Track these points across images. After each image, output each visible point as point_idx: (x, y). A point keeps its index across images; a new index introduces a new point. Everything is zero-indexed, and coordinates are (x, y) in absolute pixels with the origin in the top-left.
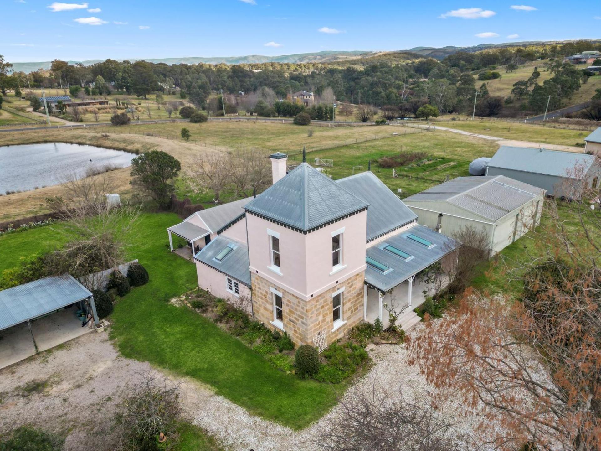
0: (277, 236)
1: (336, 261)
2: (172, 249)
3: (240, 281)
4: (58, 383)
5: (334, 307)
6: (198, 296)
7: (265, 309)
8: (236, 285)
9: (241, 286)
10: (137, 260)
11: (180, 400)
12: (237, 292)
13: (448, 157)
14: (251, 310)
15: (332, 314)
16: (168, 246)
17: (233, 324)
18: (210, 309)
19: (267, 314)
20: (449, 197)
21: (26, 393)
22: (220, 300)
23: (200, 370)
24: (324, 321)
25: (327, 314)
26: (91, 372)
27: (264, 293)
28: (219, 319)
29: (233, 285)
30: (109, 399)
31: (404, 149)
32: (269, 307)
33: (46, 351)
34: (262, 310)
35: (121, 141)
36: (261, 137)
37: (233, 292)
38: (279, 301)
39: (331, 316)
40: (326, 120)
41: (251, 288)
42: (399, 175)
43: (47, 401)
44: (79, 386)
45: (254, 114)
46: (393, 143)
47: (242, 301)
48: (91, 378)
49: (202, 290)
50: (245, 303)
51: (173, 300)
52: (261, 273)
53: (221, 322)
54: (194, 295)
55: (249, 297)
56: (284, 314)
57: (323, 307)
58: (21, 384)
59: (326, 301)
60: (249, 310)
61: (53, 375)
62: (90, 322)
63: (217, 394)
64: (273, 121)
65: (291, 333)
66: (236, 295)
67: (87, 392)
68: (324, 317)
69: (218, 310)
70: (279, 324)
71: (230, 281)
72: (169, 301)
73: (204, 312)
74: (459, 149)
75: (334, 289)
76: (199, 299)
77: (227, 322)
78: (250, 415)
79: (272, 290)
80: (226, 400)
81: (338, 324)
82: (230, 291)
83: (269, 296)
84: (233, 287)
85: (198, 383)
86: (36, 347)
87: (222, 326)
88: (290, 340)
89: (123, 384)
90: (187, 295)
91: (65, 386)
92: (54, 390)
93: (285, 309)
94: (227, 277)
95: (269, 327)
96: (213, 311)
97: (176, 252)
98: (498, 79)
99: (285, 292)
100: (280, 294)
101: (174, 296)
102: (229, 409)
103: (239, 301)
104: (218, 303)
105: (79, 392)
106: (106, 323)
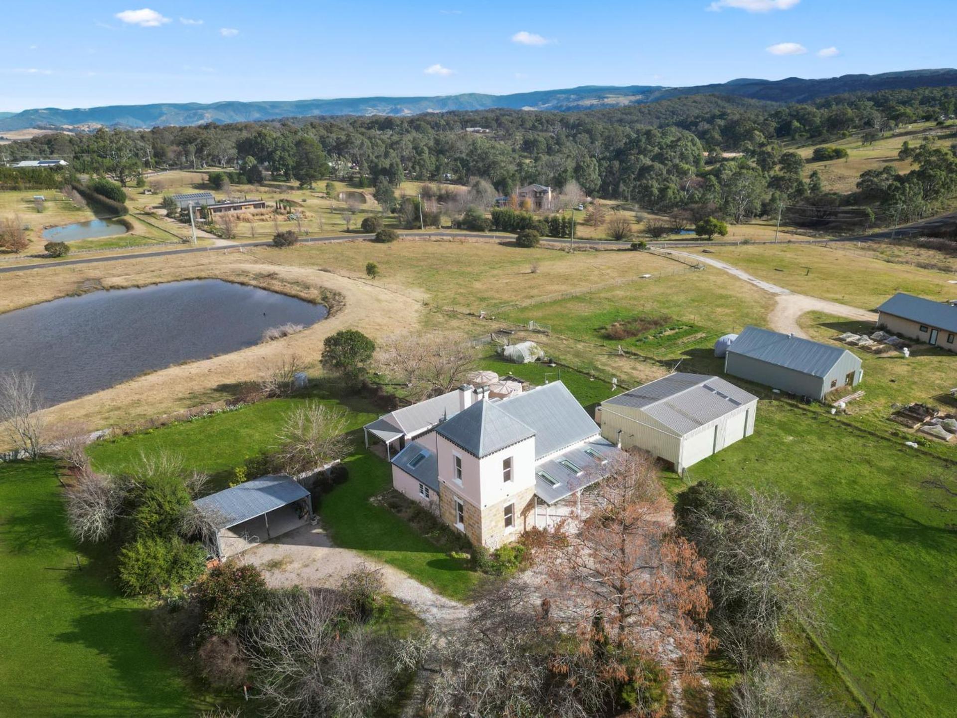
0: (460, 457)
1: (507, 477)
2: (367, 445)
3: (430, 488)
4: (291, 563)
5: (506, 515)
6: (393, 497)
7: (450, 513)
8: (427, 490)
9: (431, 492)
10: (339, 461)
11: (384, 577)
12: (427, 496)
13: (700, 324)
14: (438, 513)
15: (504, 521)
16: (364, 442)
17: (422, 524)
18: (404, 510)
19: (452, 518)
20: (646, 405)
21: (269, 569)
22: (413, 502)
23: (396, 559)
24: (496, 526)
25: (499, 521)
26: (313, 556)
27: (449, 500)
28: (412, 519)
29: (424, 490)
30: (330, 576)
31: (648, 307)
32: (453, 512)
33: (275, 538)
34: (447, 514)
35: (292, 283)
36: (469, 269)
37: (423, 496)
38: (461, 508)
39: (503, 523)
40: (562, 237)
41: (438, 494)
42: (626, 353)
43: (287, 575)
44: (307, 566)
45: (462, 226)
46: (638, 293)
47: (431, 504)
48: (314, 561)
49: (396, 491)
50: (434, 507)
51: (372, 499)
52: (447, 484)
53: (413, 521)
54: (390, 496)
55: (438, 502)
56: (465, 519)
57: (495, 515)
58: (264, 562)
59: (498, 510)
60: (437, 513)
61: (286, 557)
62: (306, 516)
63: (409, 577)
64: (487, 240)
65: (469, 535)
66: (427, 499)
67: (314, 570)
68: (496, 522)
69: (410, 512)
70: (460, 526)
71: (421, 486)
72: (368, 500)
73: (399, 511)
74: (719, 310)
75: (505, 501)
76: (395, 499)
77: (419, 522)
78: (433, 593)
79: (456, 498)
80: (416, 583)
81: (510, 529)
82: (421, 494)
83: (453, 503)
84: (424, 492)
85: (396, 569)
86: (269, 535)
87: (414, 525)
88: (469, 541)
89: (339, 567)
90: (384, 496)
91: (296, 565)
92: (289, 567)
93: (465, 514)
94: (419, 483)
95: (453, 528)
96: (406, 512)
97: (371, 449)
98: (843, 160)
99: (465, 501)
100: (462, 503)
101: (372, 495)
102: (418, 589)
103: (429, 505)
104: (411, 505)
105: (307, 570)
106: (318, 517)
